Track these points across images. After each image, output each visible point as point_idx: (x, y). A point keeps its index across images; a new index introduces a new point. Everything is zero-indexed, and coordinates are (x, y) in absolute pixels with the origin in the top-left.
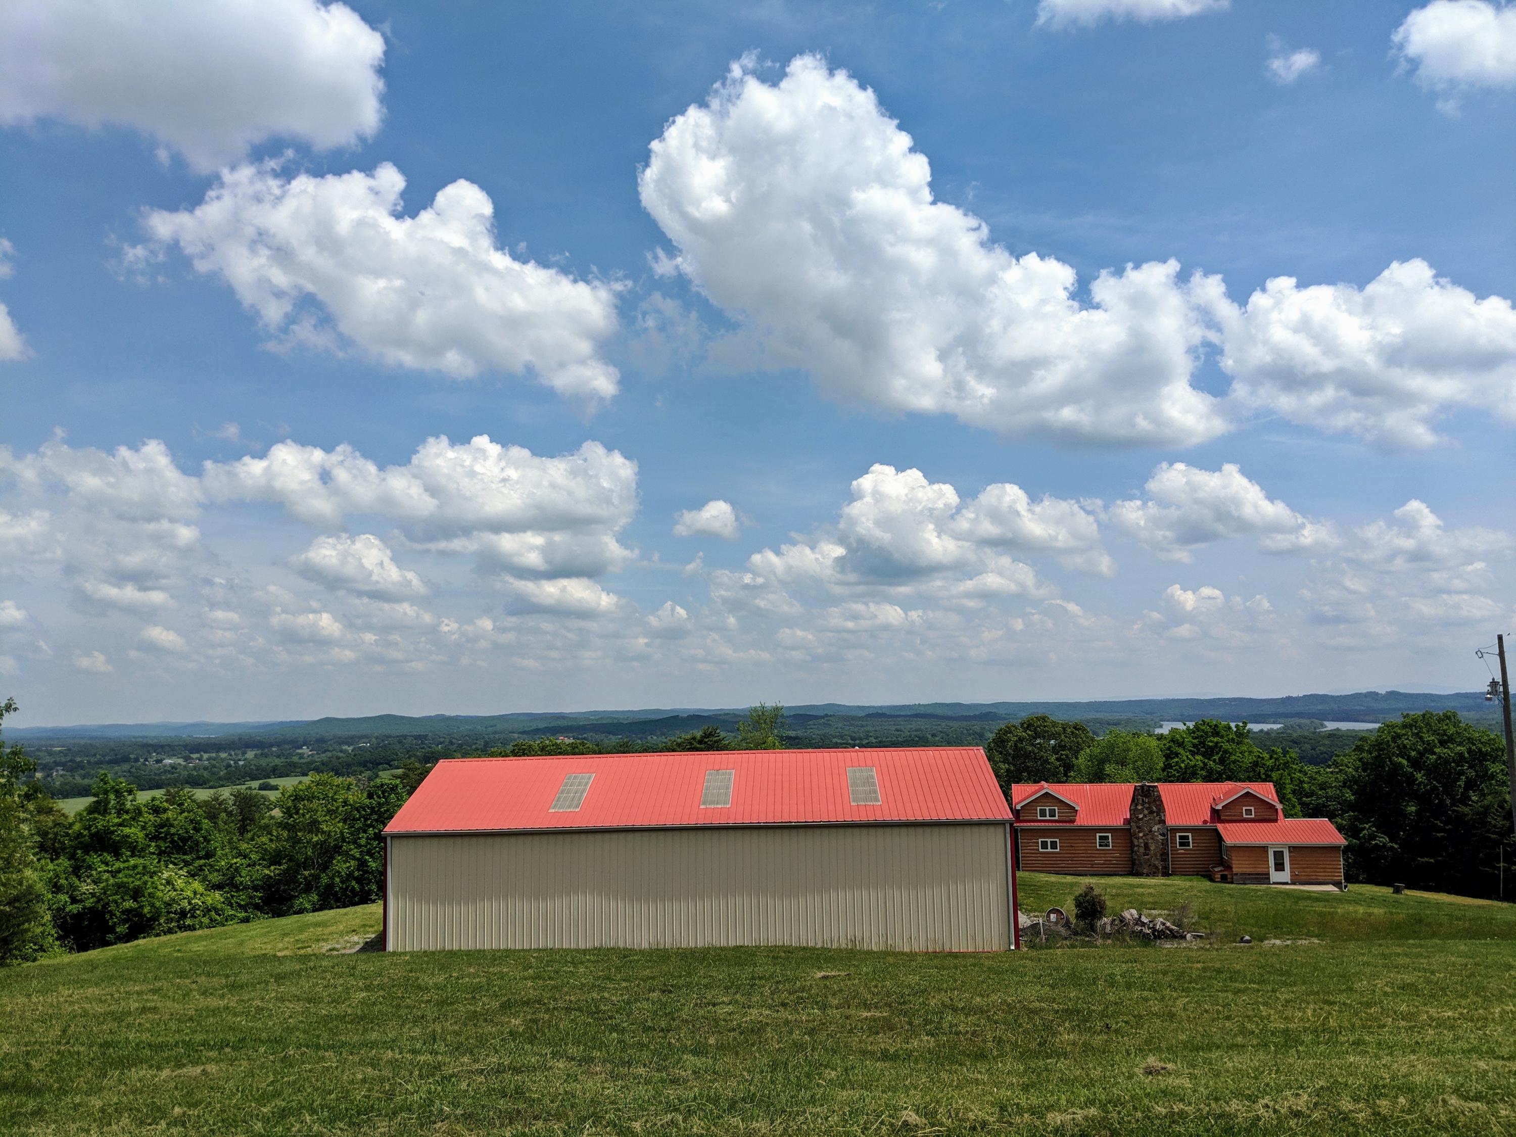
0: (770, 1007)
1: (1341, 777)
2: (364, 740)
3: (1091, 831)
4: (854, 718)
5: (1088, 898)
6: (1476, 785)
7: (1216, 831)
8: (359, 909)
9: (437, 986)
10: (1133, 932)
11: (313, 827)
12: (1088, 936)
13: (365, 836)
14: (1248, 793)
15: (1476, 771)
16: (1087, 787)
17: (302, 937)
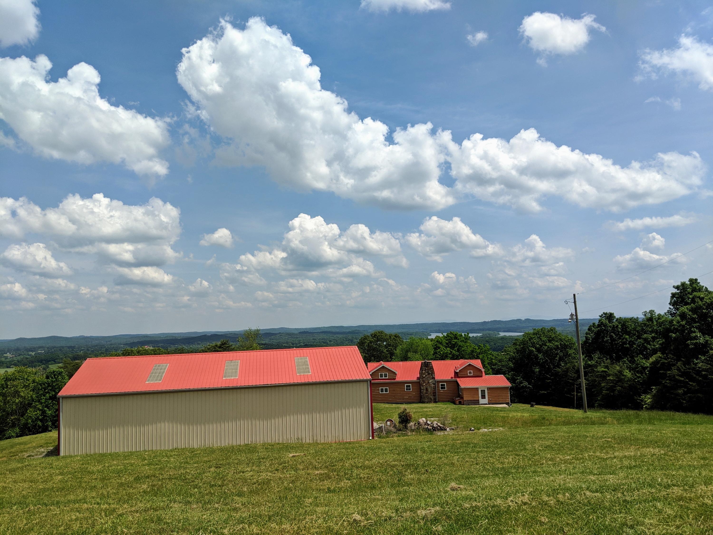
0: (271, 472)
1: (508, 357)
2: (40, 349)
3: (402, 383)
4: (293, 334)
5: (404, 414)
6: (563, 359)
7: (457, 381)
8: (43, 435)
9: (99, 471)
10: (424, 428)
11: (16, 393)
12: (404, 431)
13: (45, 398)
14: (470, 364)
15: (563, 353)
16: (401, 363)
17: (13, 450)
